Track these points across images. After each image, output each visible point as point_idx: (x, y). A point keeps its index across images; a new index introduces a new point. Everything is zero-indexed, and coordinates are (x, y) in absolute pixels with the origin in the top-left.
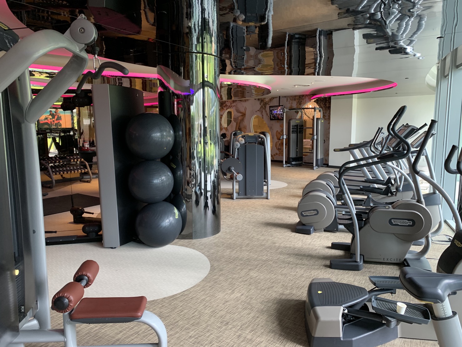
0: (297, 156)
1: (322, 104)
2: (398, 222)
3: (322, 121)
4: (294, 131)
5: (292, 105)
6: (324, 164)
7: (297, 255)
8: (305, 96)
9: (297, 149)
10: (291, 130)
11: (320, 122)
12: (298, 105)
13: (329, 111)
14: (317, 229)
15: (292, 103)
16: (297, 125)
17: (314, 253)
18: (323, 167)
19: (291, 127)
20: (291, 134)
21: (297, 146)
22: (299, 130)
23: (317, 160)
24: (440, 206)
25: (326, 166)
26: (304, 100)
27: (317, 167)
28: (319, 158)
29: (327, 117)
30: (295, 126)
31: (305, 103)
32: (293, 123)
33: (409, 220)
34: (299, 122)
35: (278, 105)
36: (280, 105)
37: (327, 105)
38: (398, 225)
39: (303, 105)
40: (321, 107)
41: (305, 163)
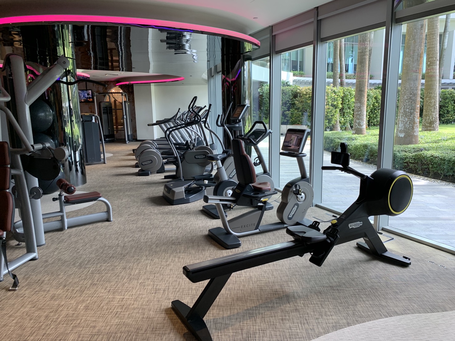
0: (109, 133)
1: (126, 89)
2: (199, 157)
3: (129, 104)
4: (104, 112)
5: (98, 90)
6: (133, 139)
7: (146, 184)
8: (110, 82)
9: (109, 127)
10: (102, 111)
11: (127, 104)
12: (104, 89)
13: (132, 95)
14: (153, 172)
15: (98, 88)
16: (107, 107)
17: (156, 182)
18: (133, 141)
19: (102, 109)
20: (103, 115)
21: (109, 125)
22: (108, 111)
23: (128, 135)
24: (216, 150)
25: (135, 140)
26: (110, 85)
27: (129, 141)
28: (130, 134)
29: (132, 100)
30: (105, 107)
31: (111, 88)
32: (102, 105)
33: (203, 155)
34: (108, 104)
35: (85, 89)
36: (88, 89)
37: (130, 91)
38: (199, 158)
39: (109, 90)
40: (124, 91)
41: (116, 139)
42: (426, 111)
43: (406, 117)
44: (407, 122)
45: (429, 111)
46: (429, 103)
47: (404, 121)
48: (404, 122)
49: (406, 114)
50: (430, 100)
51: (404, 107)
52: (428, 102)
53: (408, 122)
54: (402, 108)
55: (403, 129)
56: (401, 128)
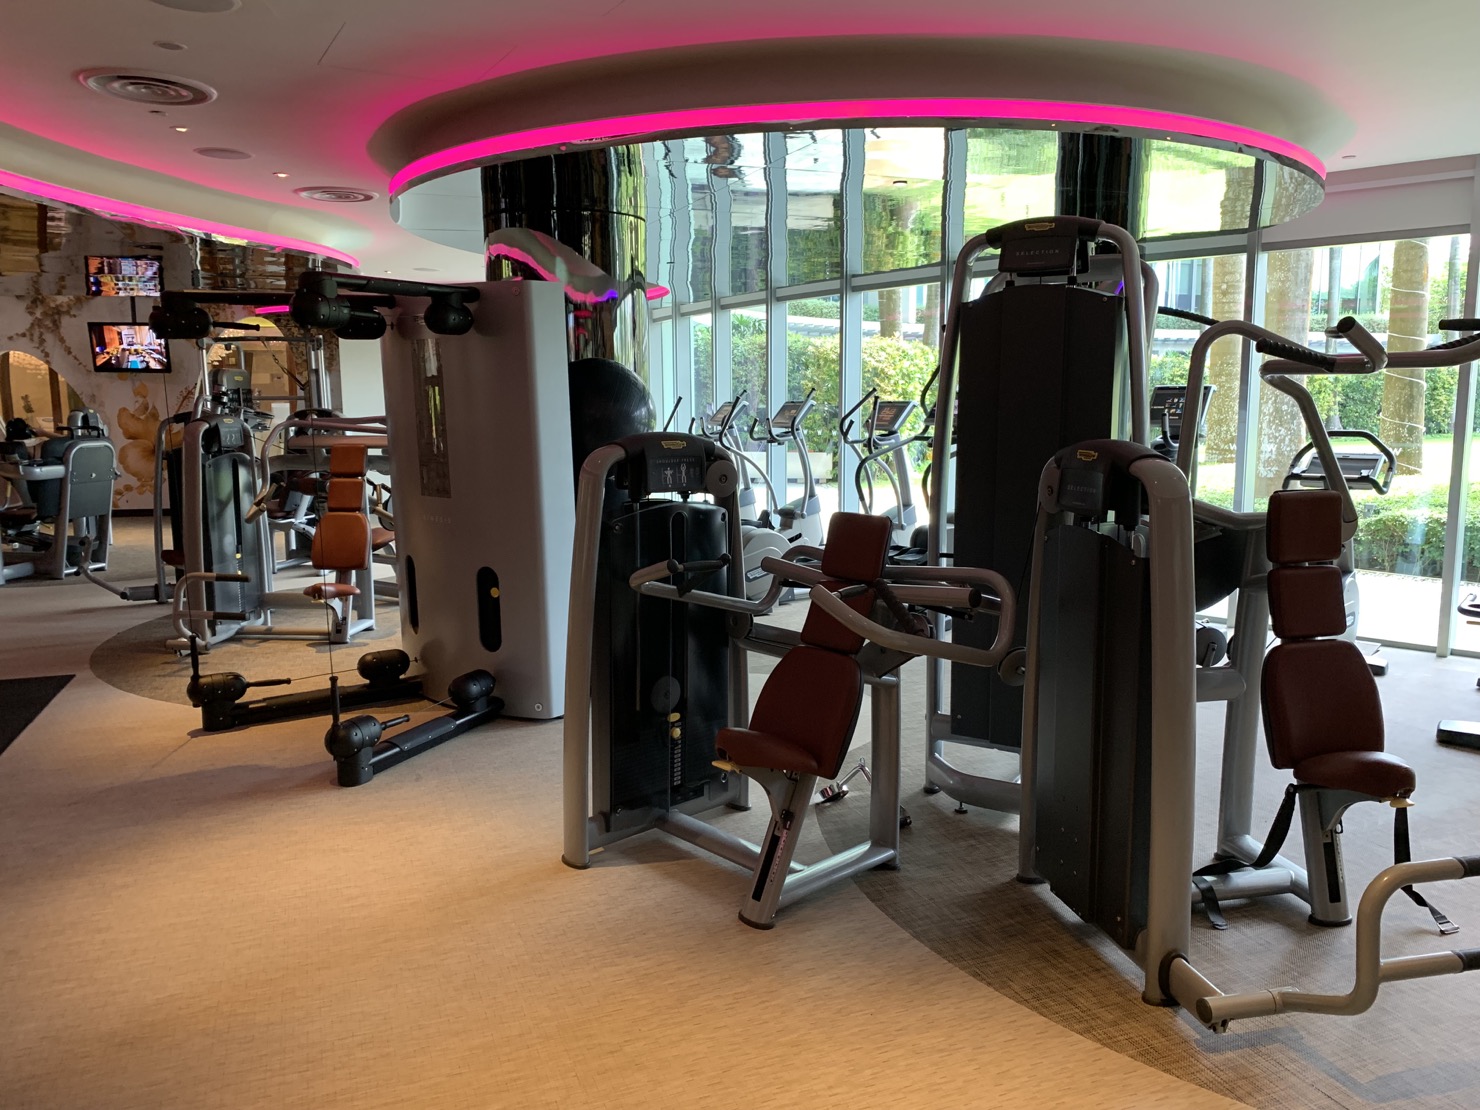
30: (235, 391)
35: (129, 320)
42: (1219, 410)
43: (1281, 425)
44: (1284, 439)
45: (1228, 412)
46: (1226, 391)
47: (1277, 435)
48: (1277, 438)
49: (1281, 418)
50: (1229, 383)
51: (1275, 400)
52: (1224, 386)
53: (1287, 439)
54: (1270, 402)
55: (1274, 457)
56: (1268, 455)
